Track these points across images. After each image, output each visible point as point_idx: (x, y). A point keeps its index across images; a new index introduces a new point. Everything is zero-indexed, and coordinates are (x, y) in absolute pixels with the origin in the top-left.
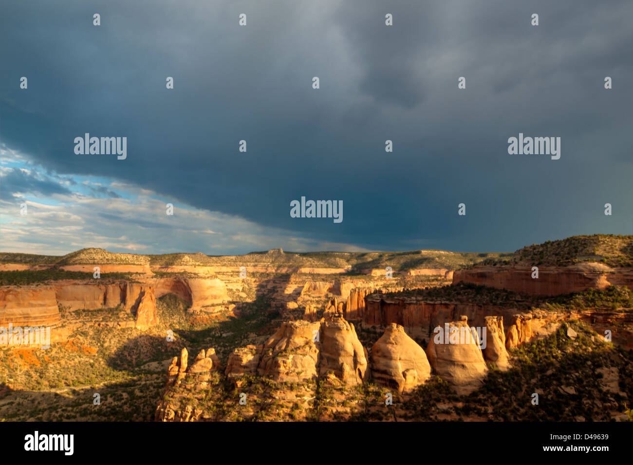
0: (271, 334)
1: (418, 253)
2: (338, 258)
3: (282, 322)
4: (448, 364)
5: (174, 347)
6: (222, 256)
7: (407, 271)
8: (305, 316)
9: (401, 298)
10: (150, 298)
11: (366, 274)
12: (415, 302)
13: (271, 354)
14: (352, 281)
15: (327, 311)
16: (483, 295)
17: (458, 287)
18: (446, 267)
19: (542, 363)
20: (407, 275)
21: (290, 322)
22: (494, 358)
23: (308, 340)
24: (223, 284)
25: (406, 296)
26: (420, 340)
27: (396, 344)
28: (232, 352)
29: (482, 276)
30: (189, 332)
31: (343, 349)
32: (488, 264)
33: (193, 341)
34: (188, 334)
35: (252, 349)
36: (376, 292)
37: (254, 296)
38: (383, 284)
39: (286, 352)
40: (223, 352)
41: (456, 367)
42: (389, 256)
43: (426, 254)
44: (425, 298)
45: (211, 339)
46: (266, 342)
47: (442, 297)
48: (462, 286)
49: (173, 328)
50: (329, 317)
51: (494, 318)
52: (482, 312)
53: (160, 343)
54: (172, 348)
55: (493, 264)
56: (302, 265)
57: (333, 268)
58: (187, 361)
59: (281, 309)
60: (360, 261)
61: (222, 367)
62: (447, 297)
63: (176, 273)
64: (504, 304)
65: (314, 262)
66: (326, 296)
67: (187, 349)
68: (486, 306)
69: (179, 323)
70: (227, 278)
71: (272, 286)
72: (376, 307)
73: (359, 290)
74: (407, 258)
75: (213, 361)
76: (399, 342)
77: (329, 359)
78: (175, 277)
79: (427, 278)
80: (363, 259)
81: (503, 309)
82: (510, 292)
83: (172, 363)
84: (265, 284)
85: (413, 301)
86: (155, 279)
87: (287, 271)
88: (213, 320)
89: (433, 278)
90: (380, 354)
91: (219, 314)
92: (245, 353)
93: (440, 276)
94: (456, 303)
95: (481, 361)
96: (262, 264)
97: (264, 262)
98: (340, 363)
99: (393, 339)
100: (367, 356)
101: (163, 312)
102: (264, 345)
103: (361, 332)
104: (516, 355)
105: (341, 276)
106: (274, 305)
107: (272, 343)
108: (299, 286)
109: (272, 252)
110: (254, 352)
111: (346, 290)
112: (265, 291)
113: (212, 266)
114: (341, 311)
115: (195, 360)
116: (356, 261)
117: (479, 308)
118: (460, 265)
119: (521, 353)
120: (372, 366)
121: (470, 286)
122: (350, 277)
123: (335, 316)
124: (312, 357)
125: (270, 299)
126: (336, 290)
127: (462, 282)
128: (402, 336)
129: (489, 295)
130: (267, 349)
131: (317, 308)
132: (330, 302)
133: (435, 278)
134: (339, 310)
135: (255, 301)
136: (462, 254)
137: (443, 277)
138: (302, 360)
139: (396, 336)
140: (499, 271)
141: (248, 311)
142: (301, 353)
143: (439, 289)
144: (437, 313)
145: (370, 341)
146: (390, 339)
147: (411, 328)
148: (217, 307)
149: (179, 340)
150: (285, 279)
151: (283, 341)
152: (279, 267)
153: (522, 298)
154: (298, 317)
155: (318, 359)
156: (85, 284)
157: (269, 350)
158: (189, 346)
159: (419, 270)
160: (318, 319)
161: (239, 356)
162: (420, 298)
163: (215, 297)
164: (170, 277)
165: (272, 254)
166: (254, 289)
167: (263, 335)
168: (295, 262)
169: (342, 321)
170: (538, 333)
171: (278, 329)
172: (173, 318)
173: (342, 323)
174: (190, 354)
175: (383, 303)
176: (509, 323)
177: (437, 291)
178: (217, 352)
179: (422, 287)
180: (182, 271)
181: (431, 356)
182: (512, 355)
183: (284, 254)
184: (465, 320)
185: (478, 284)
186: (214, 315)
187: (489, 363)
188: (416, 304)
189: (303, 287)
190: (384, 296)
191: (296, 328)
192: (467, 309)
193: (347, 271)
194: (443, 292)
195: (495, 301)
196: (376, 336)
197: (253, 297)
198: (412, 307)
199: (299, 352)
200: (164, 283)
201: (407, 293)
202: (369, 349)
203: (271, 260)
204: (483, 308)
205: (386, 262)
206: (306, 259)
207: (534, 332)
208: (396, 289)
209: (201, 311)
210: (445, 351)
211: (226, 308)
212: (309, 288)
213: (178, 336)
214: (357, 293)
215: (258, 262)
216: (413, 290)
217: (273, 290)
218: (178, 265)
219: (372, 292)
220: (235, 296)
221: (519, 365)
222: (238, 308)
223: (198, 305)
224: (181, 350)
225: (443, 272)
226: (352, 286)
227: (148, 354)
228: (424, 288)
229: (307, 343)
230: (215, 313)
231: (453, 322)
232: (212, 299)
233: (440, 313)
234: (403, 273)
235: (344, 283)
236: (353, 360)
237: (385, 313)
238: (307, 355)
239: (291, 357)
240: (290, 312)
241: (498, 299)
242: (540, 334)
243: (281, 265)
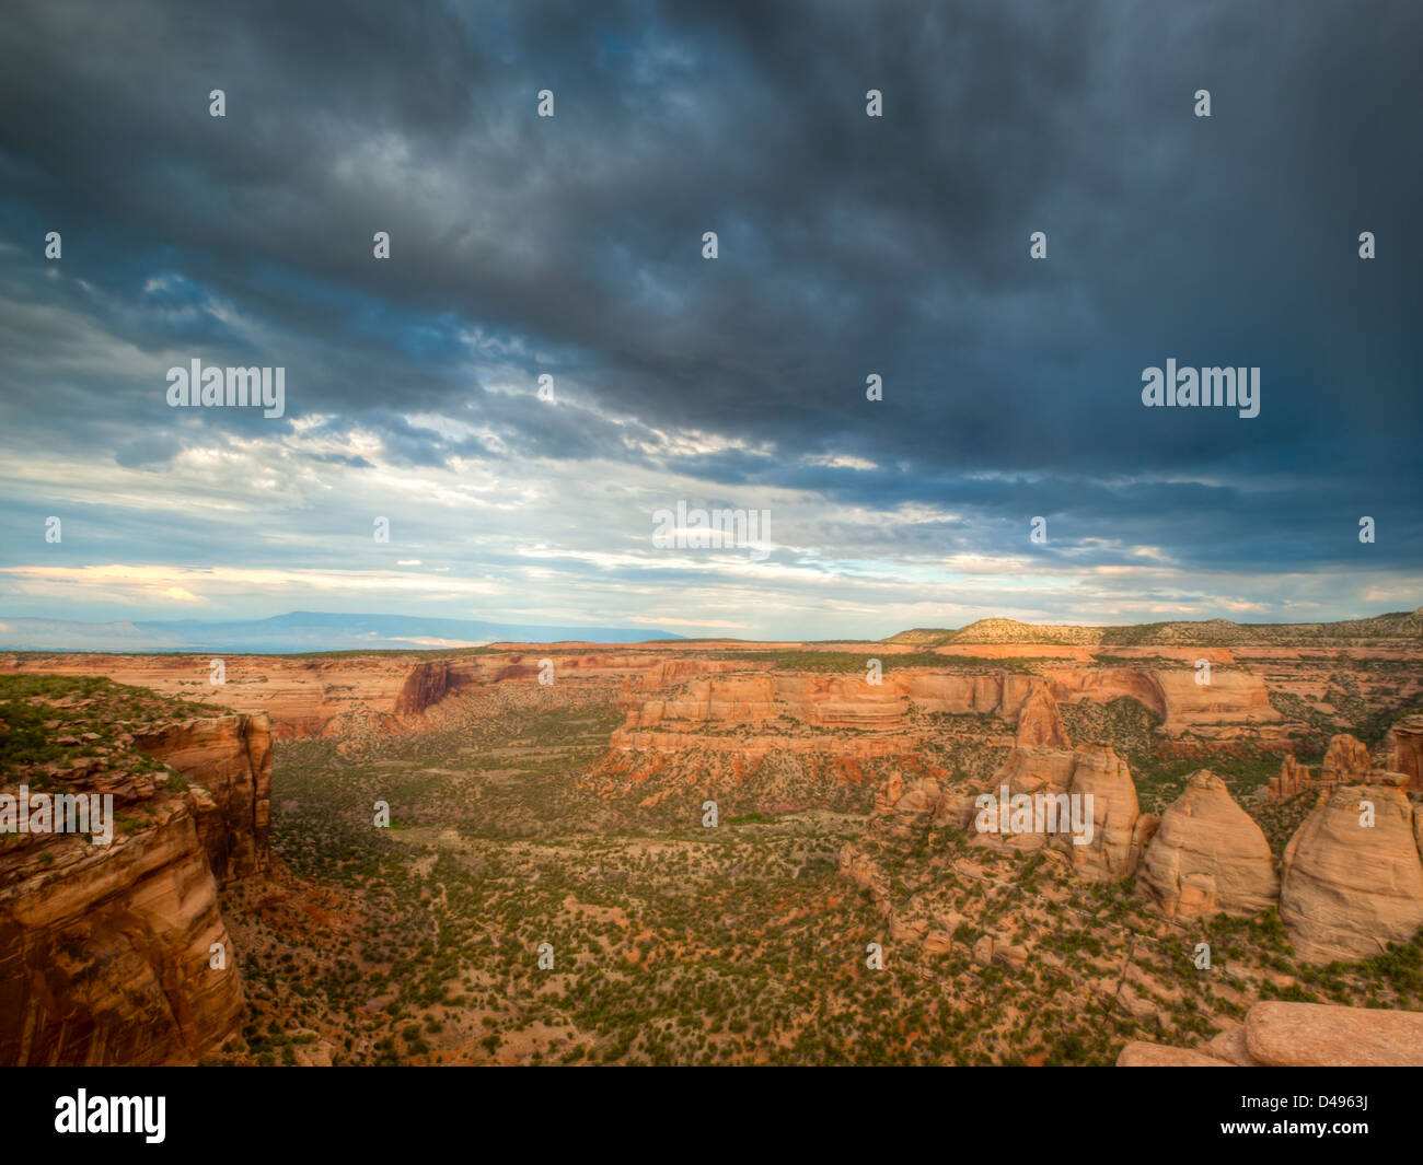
63: (1137, 660)
86: (1094, 670)
91: (1232, 741)
97: (1398, 636)
148: (1229, 727)
156: (948, 674)
163: (1228, 708)
164: (1124, 666)
180: (1152, 656)
186: (1218, 744)
197: (1353, 715)
200: (1113, 677)
203: (1420, 631)
209: (1185, 733)
215: (1384, 636)
218: (1146, 644)
223: (1179, 722)
230: (1222, 740)
232: (1219, 712)
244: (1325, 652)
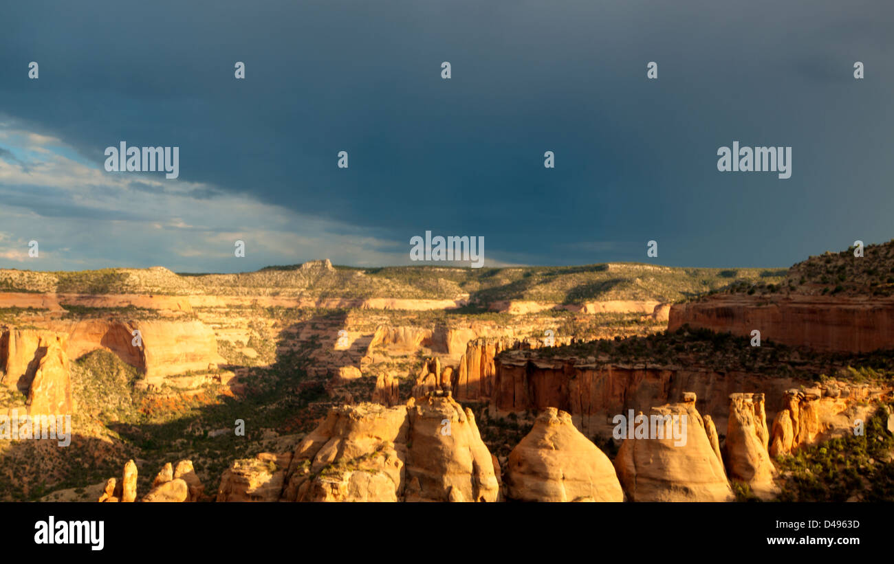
0: (306, 431)
1: (602, 268)
2: (442, 279)
3: (330, 406)
4: (656, 487)
5: (108, 458)
6: (209, 274)
7: (579, 305)
8: (376, 394)
9: (568, 358)
10: (59, 360)
11: (497, 312)
12: (594, 366)
13: (306, 470)
14: (469, 324)
15: (419, 382)
16: (726, 351)
17: (679, 337)
18: (656, 298)
19: (837, 483)
20: (580, 314)
21: (346, 407)
22: (746, 474)
23: (381, 442)
24: (209, 331)
25: (577, 354)
26: (603, 440)
27: (556, 448)
28: (227, 467)
29: (726, 314)
30: (139, 427)
31: (451, 459)
32: (738, 291)
33: (147, 446)
34: (136, 431)
35: (269, 461)
36: (518, 346)
37: (273, 355)
38: (531, 330)
39: (338, 467)
40: (209, 468)
41: (672, 492)
42: (543, 275)
43: (619, 271)
44: (614, 358)
45: (185, 441)
46: (297, 446)
47: (648, 356)
48: (686, 334)
49: (105, 420)
50: (425, 396)
51: (748, 397)
52: (725, 386)
53: (79, 452)
54: (104, 461)
55: (747, 290)
56: (371, 294)
57: (432, 298)
58: (135, 487)
59: (327, 380)
60: (486, 285)
61: (207, 497)
62: (658, 356)
63: (111, 309)
64: (768, 368)
65: (393, 287)
66: (419, 354)
67: (135, 462)
68: (732, 374)
69: (120, 410)
70: (217, 319)
71: (310, 335)
72: (518, 376)
73: (484, 342)
74: (580, 279)
75: (189, 485)
76: (563, 445)
77: (423, 480)
78: (110, 317)
79: (619, 319)
80: (493, 282)
81: (766, 379)
82: (780, 345)
83: (105, 491)
84: (294, 331)
85: (591, 363)
86: (67, 321)
87: (340, 304)
88: (190, 404)
89: (630, 319)
90: (523, 469)
91: (201, 391)
92: (255, 469)
93: (645, 315)
94: (674, 368)
95: (722, 481)
96: (289, 290)
97: (293, 286)
98: (445, 487)
99: (550, 439)
100: (499, 472)
101: (85, 388)
102: (293, 453)
103: (488, 425)
104: (788, 468)
105: (449, 315)
106: (313, 374)
107: (309, 448)
108: (365, 334)
109: (309, 265)
110: (273, 467)
111: (459, 342)
112: (294, 345)
113: (186, 295)
114: (448, 383)
115: (153, 484)
116: (478, 284)
117: (720, 377)
118: (683, 293)
119: (798, 464)
120: (509, 492)
121: (702, 335)
122: (466, 317)
123: (436, 395)
124: (389, 476)
125: (305, 361)
126: (439, 343)
127: (686, 325)
128: (569, 432)
129: (738, 351)
130: (300, 461)
131: (401, 378)
132: (426, 367)
133: (634, 318)
134: (444, 381)
135: (274, 366)
136: (687, 272)
137: (650, 317)
138: (370, 481)
139: (557, 433)
140: (759, 304)
141: (261, 385)
142: (368, 468)
143: (642, 339)
144: (637, 388)
145: (506, 443)
146: (544, 439)
147: (586, 417)
148: (197, 377)
149: (120, 445)
150: (334, 321)
151: (333, 444)
152: (324, 296)
153: (802, 359)
154: (362, 396)
155: (401, 479)
157: (304, 462)
158: (140, 457)
159: (603, 303)
160: (403, 400)
161: (243, 474)
162: (604, 359)
163: (193, 358)
164: (99, 317)
165: (310, 271)
166: (273, 342)
167: (291, 432)
168: (357, 286)
169: (449, 404)
170: (831, 426)
171: (322, 421)
172: (106, 399)
173: (450, 406)
174: (141, 472)
175: (531, 369)
176: (777, 405)
177: (638, 343)
178: (197, 468)
179: (609, 337)
180: (126, 305)
181: (625, 472)
182: (781, 468)
183: (334, 270)
184: (692, 400)
185: (717, 330)
186: (191, 393)
187: (737, 484)
188: (596, 369)
189: (372, 336)
190: (535, 354)
191: (358, 418)
192: (697, 378)
193: (461, 305)
194: (648, 344)
195: (751, 364)
196: (518, 434)
197: (270, 358)
198: (588, 376)
199: (363, 465)
200: (86, 330)
201: (579, 349)
202: (503, 459)
203: (307, 282)
204: (726, 377)
205: (538, 287)
206: (379, 281)
207: (824, 424)
208: (557, 340)
209: (164, 386)
210: (651, 461)
211: (216, 380)
212: (384, 339)
213: (116, 435)
214: (480, 348)
215: (282, 287)
216: (590, 343)
217: (312, 343)
218: (115, 292)
219: (510, 347)
220: (233, 356)
221: (795, 488)
222: (239, 379)
223: (157, 374)
224: (123, 464)
225: (650, 306)
226: (470, 335)
227: (55, 473)
228: (613, 339)
229: (380, 449)
230: (193, 389)
231: (668, 405)
232: (187, 361)
233: (644, 387)
234: (570, 307)
235: (455, 329)
236: (472, 480)
237: (534, 388)
238: (378, 471)
239: (347, 475)
240: (346, 386)
241: (755, 359)
242: (836, 427)
243: (328, 293)
244: (242, 301)
